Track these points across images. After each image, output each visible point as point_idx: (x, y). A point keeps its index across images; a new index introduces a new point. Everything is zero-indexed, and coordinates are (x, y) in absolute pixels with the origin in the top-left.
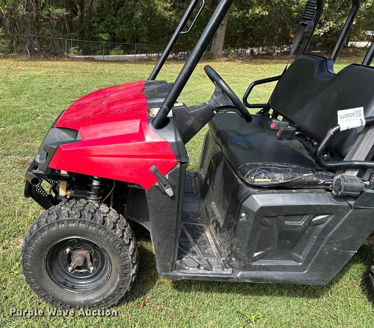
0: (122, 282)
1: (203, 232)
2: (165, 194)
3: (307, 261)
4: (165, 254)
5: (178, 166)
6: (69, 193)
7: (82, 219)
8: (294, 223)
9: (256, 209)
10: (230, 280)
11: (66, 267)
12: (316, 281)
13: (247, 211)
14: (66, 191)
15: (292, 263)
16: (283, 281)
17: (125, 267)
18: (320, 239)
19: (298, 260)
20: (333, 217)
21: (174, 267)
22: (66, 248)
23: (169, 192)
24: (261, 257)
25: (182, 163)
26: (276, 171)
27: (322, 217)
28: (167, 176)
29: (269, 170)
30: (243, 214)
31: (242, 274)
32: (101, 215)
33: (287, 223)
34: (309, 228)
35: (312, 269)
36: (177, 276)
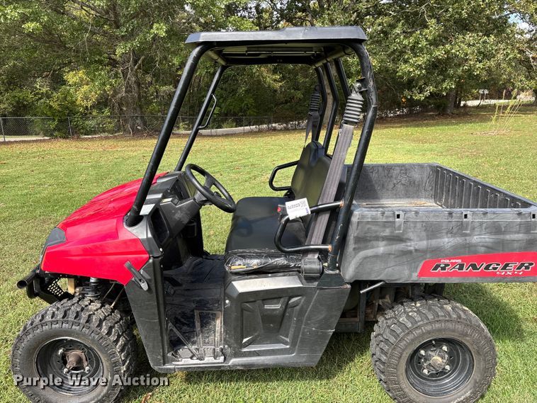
1: (214, 320)
2: (141, 288)
3: (293, 344)
4: (153, 347)
5: (151, 261)
6: (78, 289)
7: (65, 319)
8: (273, 307)
9: (235, 295)
10: (222, 368)
11: (61, 369)
12: (305, 362)
13: (230, 298)
14: (75, 288)
15: (282, 346)
16: (274, 365)
17: (115, 364)
18: (299, 321)
19: (286, 343)
20: (304, 298)
21: (166, 360)
22: (58, 350)
23: (144, 286)
24: (249, 343)
25: (154, 258)
26: (251, 257)
27: (296, 299)
28: (142, 271)
29: (244, 257)
30: (227, 301)
31: (233, 361)
32: (88, 314)
33: (267, 307)
34: (289, 310)
35: (300, 351)
36: (170, 369)
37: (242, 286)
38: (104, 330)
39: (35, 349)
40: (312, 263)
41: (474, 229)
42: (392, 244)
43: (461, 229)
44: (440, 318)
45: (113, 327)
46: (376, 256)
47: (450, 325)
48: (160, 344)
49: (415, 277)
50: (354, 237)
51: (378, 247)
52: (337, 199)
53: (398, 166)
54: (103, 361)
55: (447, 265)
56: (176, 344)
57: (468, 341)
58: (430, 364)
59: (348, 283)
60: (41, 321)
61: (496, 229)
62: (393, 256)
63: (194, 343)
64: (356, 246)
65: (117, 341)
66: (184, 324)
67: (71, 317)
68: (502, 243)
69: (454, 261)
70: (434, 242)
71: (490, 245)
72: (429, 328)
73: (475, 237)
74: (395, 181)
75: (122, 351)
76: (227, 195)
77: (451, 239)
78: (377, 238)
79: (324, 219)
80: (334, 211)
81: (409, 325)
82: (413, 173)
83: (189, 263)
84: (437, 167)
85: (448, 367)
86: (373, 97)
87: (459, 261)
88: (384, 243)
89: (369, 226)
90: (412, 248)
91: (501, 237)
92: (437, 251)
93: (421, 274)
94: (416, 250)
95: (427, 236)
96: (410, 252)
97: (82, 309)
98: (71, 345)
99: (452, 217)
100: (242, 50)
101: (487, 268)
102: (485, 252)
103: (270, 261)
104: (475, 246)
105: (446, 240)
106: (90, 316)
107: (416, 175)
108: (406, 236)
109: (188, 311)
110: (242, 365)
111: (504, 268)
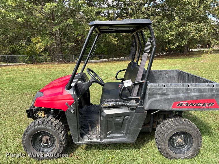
0: (60, 147)
1: (96, 127)
2: (71, 112)
3: (126, 134)
4: (75, 135)
5: (75, 102)
6: (45, 115)
7: (43, 124)
8: (119, 120)
9: (105, 116)
10: (100, 143)
11: (40, 143)
12: (131, 141)
13: (103, 116)
14: (44, 115)
15: (122, 135)
16: (119, 142)
17: (61, 141)
18: (128, 125)
19: (123, 134)
20: (130, 116)
21: (79, 140)
22: (40, 136)
24: (110, 134)
26: (110, 102)
27: (127, 117)
28: (71, 106)
29: (108, 101)
30: (102, 118)
31: (104, 140)
32: (51, 122)
33: (116, 120)
34: (125, 121)
35: (129, 137)
36: (81, 143)
37: (107, 112)
38: (57, 128)
39: (31, 135)
40: (133, 103)
41: (192, 91)
42: (162, 96)
43: (187, 90)
44: (180, 124)
45: (60, 127)
46: (156, 101)
47: (184, 127)
48: (77, 134)
49: (171, 109)
50: (148, 94)
51: (157, 97)
52: (142, 80)
53: (164, 70)
54: (56, 140)
55: (182, 104)
56: (82, 135)
57: (191, 133)
58: (177, 142)
59: (146, 111)
60: (34, 124)
61: (200, 91)
62: (163, 101)
63: (89, 134)
64: (149, 97)
65: (61, 132)
66: (85, 128)
67: (45, 123)
68: (202, 96)
69: (185, 102)
70: (177, 96)
71: (198, 96)
72: (176, 128)
73: (192, 94)
74: (163, 76)
75: (63, 136)
77: (184, 94)
78: (157, 94)
79: (137, 87)
80: (141, 84)
81: (169, 127)
82: (170, 73)
83: (85, 107)
84: (179, 71)
85: (184, 143)
86: (155, 43)
87: (187, 102)
88: (159, 96)
89: (153, 90)
90: (169, 98)
91: (202, 93)
92: (178, 99)
93: (173, 107)
94: (171, 98)
95: (175, 93)
96: (169, 99)
97: (49, 121)
98: (44, 134)
99: (184, 86)
101: (197, 105)
102: (196, 99)
103: (118, 103)
104: (192, 97)
105: (182, 95)
106: (52, 123)
107: (171, 74)
108: (167, 93)
109: (86, 124)
110: (107, 142)
111: (203, 105)
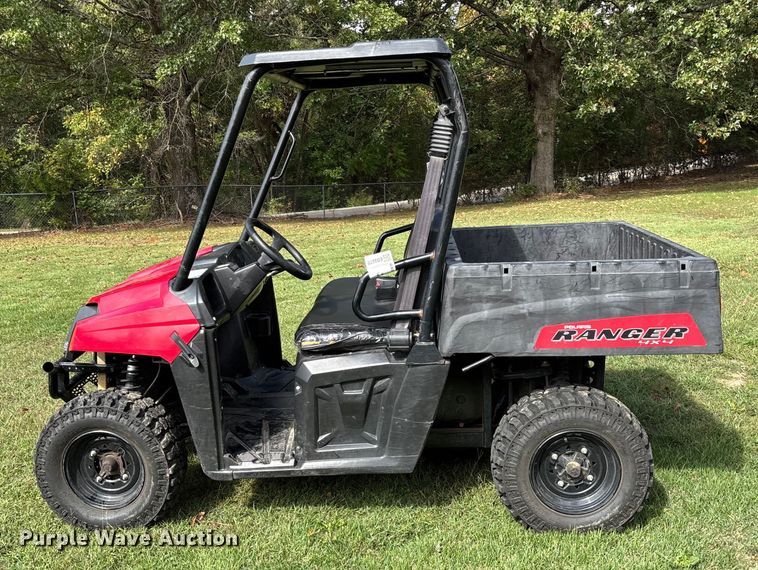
0: (159, 487)
1: (286, 428)
2: (191, 365)
3: (382, 442)
4: (206, 444)
5: (202, 331)
7: (100, 406)
8: (353, 392)
9: (307, 379)
10: (292, 474)
11: (94, 477)
12: (398, 467)
13: (301, 383)
15: (368, 446)
16: (358, 470)
17: (159, 465)
18: (388, 411)
19: (372, 442)
21: (222, 463)
22: (90, 451)
23: (194, 362)
24: (327, 442)
25: (206, 328)
26: (326, 332)
27: (384, 381)
28: (191, 344)
29: (317, 331)
30: (298, 388)
31: (308, 465)
32: (126, 402)
33: (346, 393)
34: (374, 397)
35: (391, 453)
36: (227, 475)
37: (316, 367)
38: (146, 420)
39: (64, 445)
40: (400, 334)
41: (605, 285)
42: (501, 307)
43: (588, 284)
44: (570, 405)
45: (157, 420)
46: (479, 322)
47: (582, 414)
48: (214, 440)
49: (531, 349)
50: (451, 298)
51: (482, 310)
52: (428, 250)
53: (563, 226)
54: (145, 461)
55: (573, 332)
57: (608, 435)
58: (565, 473)
59: (446, 358)
60: (71, 408)
61: (633, 284)
62: (501, 322)
63: (258, 449)
64: (454, 309)
65: (161, 436)
67: (107, 404)
68: (644, 302)
69: (581, 327)
70: (554, 303)
71: (626, 304)
72: (554, 418)
73: (607, 295)
74: (559, 250)
75: (166, 450)
76: (300, 260)
77: (576, 299)
78: (480, 299)
79: (414, 277)
80: (424, 265)
81: (530, 414)
82: (586, 236)
85: (590, 477)
86: (462, 121)
87: (588, 327)
88: (489, 304)
89: (468, 284)
90: (525, 311)
91: (641, 294)
92: (559, 315)
93: (539, 345)
94: (531, 314)
95: (545, 295)
96: (523, 316)
97: (119, 398)
98: (105, 445)
99: (575, 269)
100: (320, 69)
101: (625, 335)
102: (622, 315)
103: (350, 335)
104: (607, 306)
105: (570, 299)
106: (129, 404)
107: (591, 240)
108: (516, 296)
110: (317, 470)
111: (648, 335)
